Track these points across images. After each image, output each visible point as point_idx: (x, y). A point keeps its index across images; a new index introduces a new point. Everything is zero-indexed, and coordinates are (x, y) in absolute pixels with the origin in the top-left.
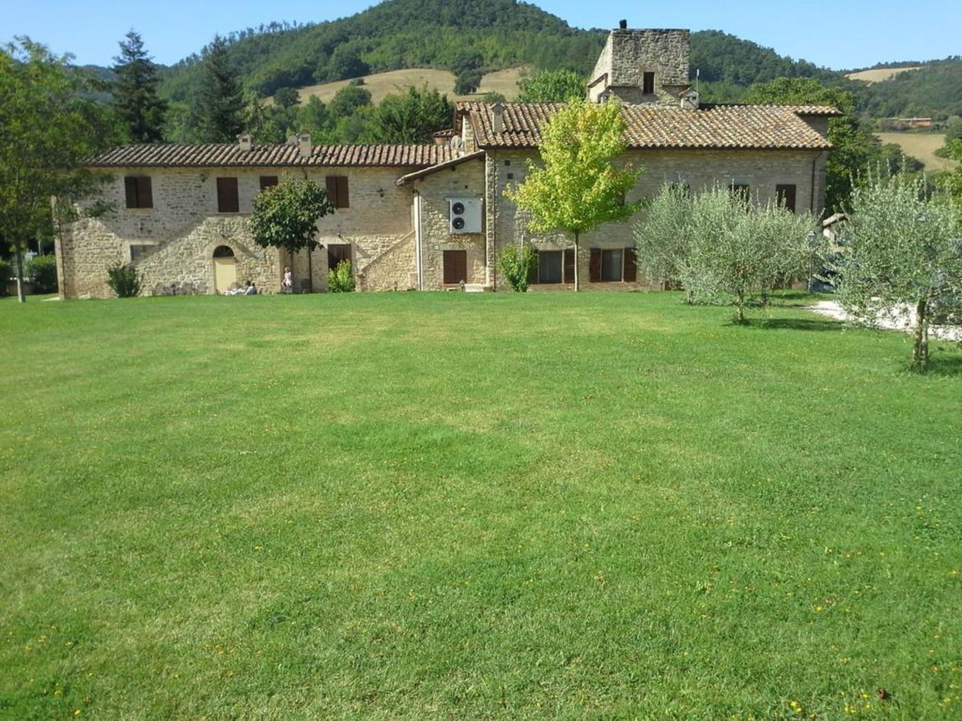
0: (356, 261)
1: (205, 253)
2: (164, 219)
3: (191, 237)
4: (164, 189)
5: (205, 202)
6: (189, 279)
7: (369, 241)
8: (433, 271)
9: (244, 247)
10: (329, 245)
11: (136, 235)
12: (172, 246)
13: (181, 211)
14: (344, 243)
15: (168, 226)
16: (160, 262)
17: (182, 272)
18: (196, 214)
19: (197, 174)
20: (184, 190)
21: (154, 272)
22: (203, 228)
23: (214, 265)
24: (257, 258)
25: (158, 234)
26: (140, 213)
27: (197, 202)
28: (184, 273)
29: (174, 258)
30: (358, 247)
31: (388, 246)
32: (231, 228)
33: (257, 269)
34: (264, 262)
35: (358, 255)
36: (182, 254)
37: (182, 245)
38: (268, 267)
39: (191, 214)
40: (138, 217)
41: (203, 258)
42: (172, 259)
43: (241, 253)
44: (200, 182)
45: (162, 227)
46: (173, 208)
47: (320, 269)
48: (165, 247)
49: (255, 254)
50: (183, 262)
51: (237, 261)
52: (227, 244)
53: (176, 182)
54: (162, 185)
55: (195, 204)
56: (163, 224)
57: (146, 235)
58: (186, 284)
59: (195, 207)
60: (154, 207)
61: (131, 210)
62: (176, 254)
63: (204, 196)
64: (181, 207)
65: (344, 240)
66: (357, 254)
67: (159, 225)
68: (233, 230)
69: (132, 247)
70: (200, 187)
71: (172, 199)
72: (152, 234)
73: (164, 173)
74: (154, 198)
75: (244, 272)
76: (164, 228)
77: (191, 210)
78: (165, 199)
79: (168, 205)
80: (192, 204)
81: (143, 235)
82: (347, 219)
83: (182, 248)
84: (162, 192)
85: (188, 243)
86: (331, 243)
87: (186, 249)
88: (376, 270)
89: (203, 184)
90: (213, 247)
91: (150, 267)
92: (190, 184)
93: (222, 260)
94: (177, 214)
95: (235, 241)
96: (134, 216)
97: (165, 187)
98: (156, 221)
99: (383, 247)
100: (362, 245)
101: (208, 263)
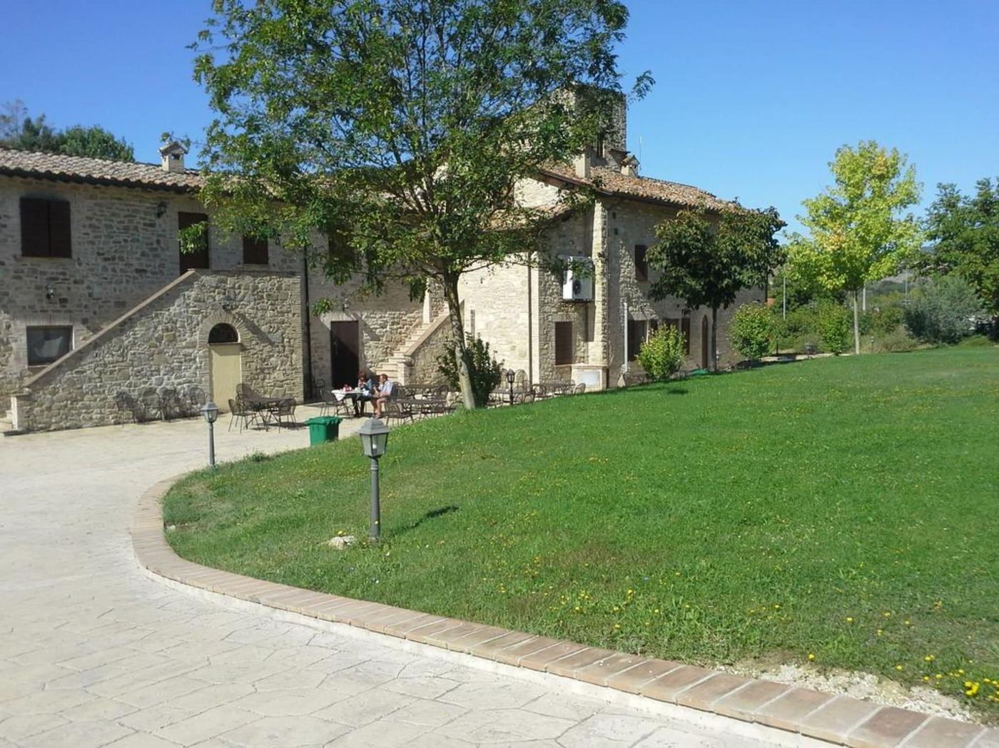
0: (363, 344)
1: (197, 336)
2: (91, 278)
3: (174, 309)
4: (91, 226)
5: (159, 251)
6: (170, 382)
7: (378, 316)
8: (547, 349)
9: (254, 326)
10: (332, 323)
11: (38, 308)
12: (143, 324)
13: (121, 265)
14: (349, 319)
15: (97, 290)
16: (122, 355)
17: (158, 371)
18: (145, 271)
19: (149, 202)
20: (126, 229)
21: (112, 372)
22: (193, 294)
23: (210, 357)
24: (272, 344)
25: (79, 306)
26: (47, 266)
27: (147, 251)
28: (162, 373)
29: (146, 346)
30: (366, 325)
31: (398, 324)
32: (236, 295)
33: (272, 359)
34: (281, 349)
35: (366, 336)
36: (159, 339)
37: (159, 323)
38: (287, 356)
39: (137, 271)
40: (43, 273)
41: (193, 345)
42: (142, 349)
43: (251, 335)
44: (153, 218)
45: (86, 292)
46: (106, 259)
47: (321, 359)
48: (132, 327)
49: (269, 336)
50: (160, 353)
51: (243, 348)
52: (230, 321)
53: (114, 215)
54: (89, 218)
55: (143, 254)
56: (89, 288)
57: (58, 306)
58: (166, 392)
59: (144, 261)
60: (75, 256)
61: (29, 261)
62: (150, 339)
63: (158, 242)
64: (121, 259)
65: (349, 316)
66: (365, 334)
67: (82, 290)
68: (239, 297)
69: (29, 329)
70: (152, 225)
71: (105, 243)
72: (69, 306)
73: (91, 197)
74: (74, 240)
75: (253, 367)
76: (90, 295)
77: (136, 264)
78: (92, 243)
79: (99, 254)
80: (138, 255)
81: (51, 307)
82: (352, 285)
83: (160, 328)
84: (89, 231)
85: (170, 321)
86: (334, 320)
87: (167, 330)
88: (425, 354)
89: (158, 221)
90: (209, 325)
91: (105, 365)
92: (137, 219)
93: (221, 347)
94: (114, 270)
95: (242, 316)
96: (34, 271)
97: (94, 222)
98: (75, 282)
99: (393, 324)
100: (370, 322)
101: (199, 353)
